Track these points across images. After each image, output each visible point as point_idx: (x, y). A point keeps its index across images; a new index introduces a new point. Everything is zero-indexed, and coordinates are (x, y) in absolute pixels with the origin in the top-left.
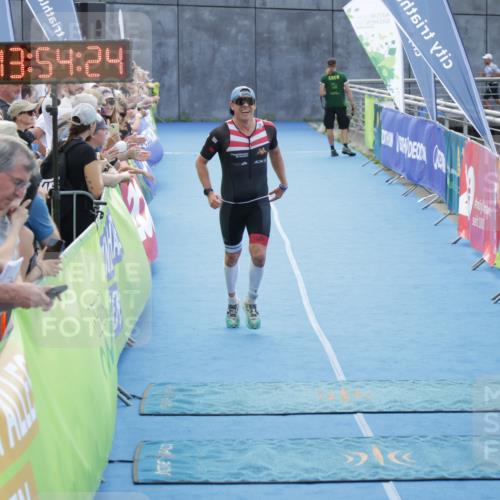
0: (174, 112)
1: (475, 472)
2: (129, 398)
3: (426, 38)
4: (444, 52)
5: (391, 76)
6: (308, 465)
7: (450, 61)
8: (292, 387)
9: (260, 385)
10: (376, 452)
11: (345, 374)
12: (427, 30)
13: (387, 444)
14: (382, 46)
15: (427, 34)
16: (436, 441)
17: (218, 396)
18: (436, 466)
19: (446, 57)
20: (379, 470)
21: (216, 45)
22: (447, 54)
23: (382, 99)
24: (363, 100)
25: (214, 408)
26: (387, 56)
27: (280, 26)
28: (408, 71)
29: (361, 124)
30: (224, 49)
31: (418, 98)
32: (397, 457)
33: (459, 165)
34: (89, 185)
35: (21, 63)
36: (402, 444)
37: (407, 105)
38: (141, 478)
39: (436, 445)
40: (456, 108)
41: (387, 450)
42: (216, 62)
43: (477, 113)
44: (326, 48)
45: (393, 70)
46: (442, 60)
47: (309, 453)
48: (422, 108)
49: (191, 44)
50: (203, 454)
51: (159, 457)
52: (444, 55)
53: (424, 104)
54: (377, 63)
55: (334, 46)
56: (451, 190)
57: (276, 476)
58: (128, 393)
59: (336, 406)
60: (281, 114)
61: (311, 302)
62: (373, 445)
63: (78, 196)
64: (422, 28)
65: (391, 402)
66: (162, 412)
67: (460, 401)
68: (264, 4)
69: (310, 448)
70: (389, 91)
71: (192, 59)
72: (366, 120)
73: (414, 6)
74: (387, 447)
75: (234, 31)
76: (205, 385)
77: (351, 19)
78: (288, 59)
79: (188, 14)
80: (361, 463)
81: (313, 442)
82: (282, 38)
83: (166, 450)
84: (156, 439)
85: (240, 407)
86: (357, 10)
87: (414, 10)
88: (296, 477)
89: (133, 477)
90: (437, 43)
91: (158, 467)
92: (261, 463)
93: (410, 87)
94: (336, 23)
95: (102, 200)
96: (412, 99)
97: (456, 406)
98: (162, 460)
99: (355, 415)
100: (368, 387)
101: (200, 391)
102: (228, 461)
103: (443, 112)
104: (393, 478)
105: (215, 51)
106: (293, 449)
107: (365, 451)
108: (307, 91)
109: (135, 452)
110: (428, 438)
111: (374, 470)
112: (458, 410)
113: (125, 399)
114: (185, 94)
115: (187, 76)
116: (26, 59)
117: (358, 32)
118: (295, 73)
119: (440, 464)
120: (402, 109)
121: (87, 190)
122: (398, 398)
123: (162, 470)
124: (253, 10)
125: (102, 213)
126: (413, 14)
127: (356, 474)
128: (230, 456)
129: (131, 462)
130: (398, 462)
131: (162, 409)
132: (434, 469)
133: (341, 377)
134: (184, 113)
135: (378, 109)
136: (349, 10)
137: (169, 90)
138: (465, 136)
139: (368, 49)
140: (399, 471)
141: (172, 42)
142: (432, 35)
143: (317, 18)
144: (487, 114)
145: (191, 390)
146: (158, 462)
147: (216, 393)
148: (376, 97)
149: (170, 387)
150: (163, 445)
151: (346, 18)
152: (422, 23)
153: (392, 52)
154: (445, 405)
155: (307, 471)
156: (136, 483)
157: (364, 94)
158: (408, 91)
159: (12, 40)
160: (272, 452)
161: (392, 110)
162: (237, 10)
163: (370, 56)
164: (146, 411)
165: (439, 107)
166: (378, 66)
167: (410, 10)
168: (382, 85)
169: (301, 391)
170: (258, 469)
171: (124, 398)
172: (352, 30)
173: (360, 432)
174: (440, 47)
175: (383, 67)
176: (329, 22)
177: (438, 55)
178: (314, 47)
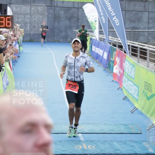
3: (112, 15)
4: (117, 20)
5: (95, 29)
7: (118, 23)
8: (60, 125)
10: (84, 145)
12: (113, 12)
13: (88, 143)
14: (93, 19)
15: (113, 14)
16: (103, 142)
18: (103, 150)
19: (118, 22)
20: (85, 151)
22: (118, 21)
23: (92, 36)
26: (94, 22)
27: (62, 13)
31: (103, 36)
32: (91, 147)
36: (93, 143)
37: (99, 38)
39: (103, 143)
41: (88, 145)
44: (76, 19)
45: (96, 27)
46: (116, 22)
48: (105, 39)
52: (117, 21)
54: (92, 24)
55: (78, 19)
60: (61, 40)
62: (84, 143)
64: (112, 12)
65: (90, 130)
70: (94, 34)
77: (85, 11)
78: (64, 23)
80: (80, 149)
82: (62, 16)
86: (86, 8)
87: (110, 6)
88: (59, 153)
90: (115, 17)
93: (101, 33)
94: (79, 12)
95: (3, 65)
96: (101, 36)
97: (109, 132)
99: (79, 134)
100: (83, 125)
104: (89, 153)
106: (59, 144)
107: (81, 145)
108: (70, 33)
110: (100, 142)
111: (84, 151)
117: (87, 15)
118: (66, 27)
119: (104, 149)
120: (98, 39)
122: (92, 129)
124: (54, 7)
125: (3, 69)
126: (110, 7)
127: (78, 152)
130: (91, 149)
132: (102, 151)
135: (91, 39)
136: (84, 8)
139: (89, 20)
140: (91, 151)
142: (114, 14)
143: (73, 10)
151: (83, 10)
152: (112, 10)
153: (96, 21)
155: (63, 151)
158: (99, 34)
161: (95, 40)
162: (49, 7)
165: (109, 39)
166: (92, 25)
167: (108, 5)
168: (92, 32)
169: (63, 126)
172: (85, 14)
173: (80, 139)
174: (116, 18)
175: (93, 26)
176: (77, 11)
177: (115, 21)
178: (72, 19)
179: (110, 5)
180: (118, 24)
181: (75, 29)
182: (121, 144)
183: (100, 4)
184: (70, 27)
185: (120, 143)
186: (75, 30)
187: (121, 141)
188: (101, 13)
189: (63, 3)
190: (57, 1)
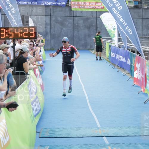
0: (49, 48)
3: (124, 25)
5: (114, 36)
7: (131, 32)
8: (84, 129)
9: (75, 129)
11: (100, 125)
12: (125, 23)
13: (113, 146)
14: (111, 28)
15: (125, 24)
16: (128, 145)
17: (62, 132)
19: (130, 31)
21: (62, 28)
22: (131, 30)
23: (111, 43)
24: (106, 43)
25: (62, 135)
26: (113, 30)
27: (81, 22)
28: (119, 35)
29: (105, 50)
30: (64, 29)
31: (122, 43)
33: (134, 63)
34: (24, 69)
35: (4, 33)
36: (117, 146)
37: (119, 45)
40: (133, 46)
41: (113, 148)
42: (62, 33)
43: (140, 47)
44: (95, 28)
45: (114, 34)
46: (129, 32)
48: (123, 46)
49: (54, 27)
52: (130, 30)
53: (123, 45)
54: (111, 32)
55: (97, 27)
56: (132, 70)
59: (98, 134)
60: (81, 48)
61: (90, 104)
62: (109, 146)
63: (21, 72)
64: (123, 22)
65: (114, 133)
66: (46, 137)
67: (134, 133)
68: (76, 15)
69: (90, 147)
70: (113, 41)
71: (54, 31)
72: (106, 49)
73: (121, 16)
74: (113, 147)
75: (67, 23)
76: (59, 128)
77: (102, 20)
78: (83, 31)
79: (53, 18)
81: (91, 145)
82: (82, 25)
84: (44, 145)
85: (69, 135)
86: (104, 17)
87: (121, 17)
90: (128, 27)
93: (119, 40)
94: (97, 21)
95: (28, 74)
96: (120, 43)
97: (133, 134)
99: (103, 137)
100: (107, 129)
101: (57, 130)
103: (129, 47)
105: (62, 29)
106: (85, 147)
110: (125, 144)
112: (134, 135)
114: (52, 42)
115: (53, 37)
116: (6, 32)
117: (104, 24)
118: (85, 36)
120: (117, 46)
121: (24, 71)
122: (116, 132)
124: (73, 17)
125: (28, 78)
126: (121, 18)
131: (46, 136)
133: (99, 126)
134: (52, 48)
135: (110, 46)
136: (102, 17)
137: (48, 41)
138: (136, 54)
139: (107, 29)
141: (49, 27)
142: (126, 24)
143: (92, 19)
144: (142, 48)
145: (54, 130)
147: (62, 131)
148: (110, 43)
149: (48, 129)
150: (46, 147)
151: (101, 19)
152: (123, 21)
153: (114, 29)
154: (130, 134)
157: (106, 42)
158: (119, 41)
159: (2, 26)
161: (114, 47)
162: (68, 17)
163: (108, 30)
164: (41, 136)
165: (128, 46)
166: (110, 34)
167: (119, 17)
168: (111, 39)
169: (87, 130)
172: (102, 23)
173: (105, 142)
174: (128, 28)
175: (112, 34)
176: (96, 21)
177: (128, 30)
178: (91, 28)
180: (131, 33)
182: (146, 146)
185: (144, 145)
187: (145, 143)
189: (82, 13)
190: (76, 11)
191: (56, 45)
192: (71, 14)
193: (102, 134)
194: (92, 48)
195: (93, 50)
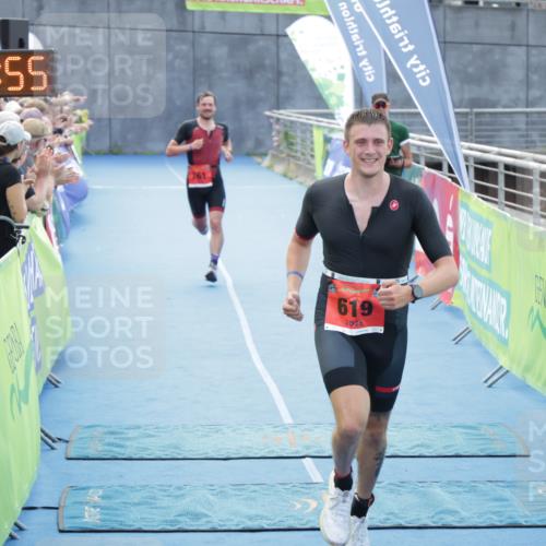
0: (105, 144)
1: (434, 520)
2: (54, 441)
3: (404, 50)
4: (422, 67)
5: (340, 103)
6: (253, 512)
7: (427, 78)
8: (234, 431)
9: (200, 428)
11: (292, 416)
12: (406, 41)
14: (330, 72)
15: (406, 46)
16: (392, 487)
17: (152, 439)
18: (392, 514)
19: (424, 73)
22: (425, 69)
23: (332, 130)
24: (312, 132)
26: (335, 82)
27: (221, 52)
34: (12, 211)
38: (66, 525)
39: (392, 491)
44: (270, 75)
45: (342, 97)
46: (418, 76)
47: (253, 499)
50: (136, 501)
51: (87, 503)
52: (421, 70)
54: (328, 87)
55: (279, 74)
57: (216, 524)
58: (53, 436)
59: (283, 450)
61: (255, 341)
62: (324, 492)
64: (401, 39)
66: (91, 456)
67: (418, 446)
68: (203, 27)
69: (254, 494)
75: (170, 56)
76: (139, 427)
80: (310, 510)
81: (257, 488)
82: (223, 65)
83: (95, 496)
84: (84, 485)
85: (177, 451)
86: (301, 32)
87: (395, 19)
89: (58, 524)
90: (415, 57)
91: (86, 514)
92: (200, 509)
94: (281, 49)
97: (413, 451)
98: (90, 507)
99: (304, 460)
100: (316, 430)
101: (132, 433)
102: (164, 508)
106: (235, 495)
107: (314, 498)
108: (250, 123)
109: (60, 499)
110: (383, 484)
112: (416, 454)
113: (50, 441)
114: (117, 125)
117: (303, 57)
118: (237, 104)
119: (396, 511)
123: (91, 517)
124: (191, 34)
127: (304, 522)
128: (166, 502)
129: (57, 508)
131: (91, 453)
132: (390, 517)
133: (288, 420)
134: (116, 145)
135: (327, 140)
136: (293, 33)
139: (315, 76)
142: (411, 47)
143: (261, 43)
145: (122, 433)
146: (86, 508)
147: (150, 436)
148: (324, 127)
149: (99, 429)
150: (91, 491)
151: (290, 43)
152: (401, 34)
154: (402, 449)
155: (250, 519)
156: (61, 531)
157: (311, 125)
160: (211, 498)
162: (173, 33)
164: (73, 456)
166: (325, 93)
167: (389, 18)
168: (331, 116)
169: (244, 434)
170: (197, 516)
171: (48, 441)
173: (310, 477)
174: (418, 62)
175: (331, 94)
176: (274, 48)
177: (415, 70)
178: (258, 76)
179: (395, 15)
180: (424, 80)
181: (270, 110)
182: (459, 493)
183: (352, 18)
184: (253, 103)
185: (455, 489)
186: (268, 113)
187: (458, 483)
188: (358, 46)
189: (223, 19)
190: (203, 13)
191: (130, 136)
192: (183, 21)
193: (300, 449)
194: (262, 150)
195: (266, 155)
